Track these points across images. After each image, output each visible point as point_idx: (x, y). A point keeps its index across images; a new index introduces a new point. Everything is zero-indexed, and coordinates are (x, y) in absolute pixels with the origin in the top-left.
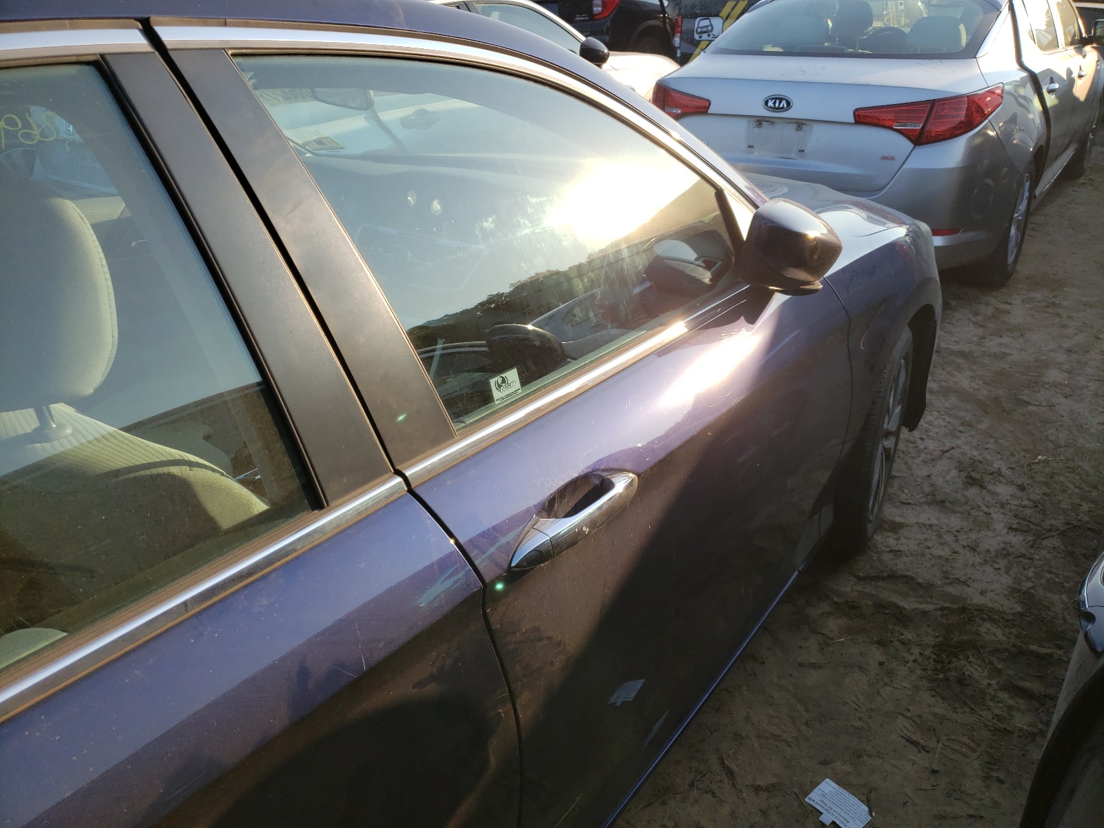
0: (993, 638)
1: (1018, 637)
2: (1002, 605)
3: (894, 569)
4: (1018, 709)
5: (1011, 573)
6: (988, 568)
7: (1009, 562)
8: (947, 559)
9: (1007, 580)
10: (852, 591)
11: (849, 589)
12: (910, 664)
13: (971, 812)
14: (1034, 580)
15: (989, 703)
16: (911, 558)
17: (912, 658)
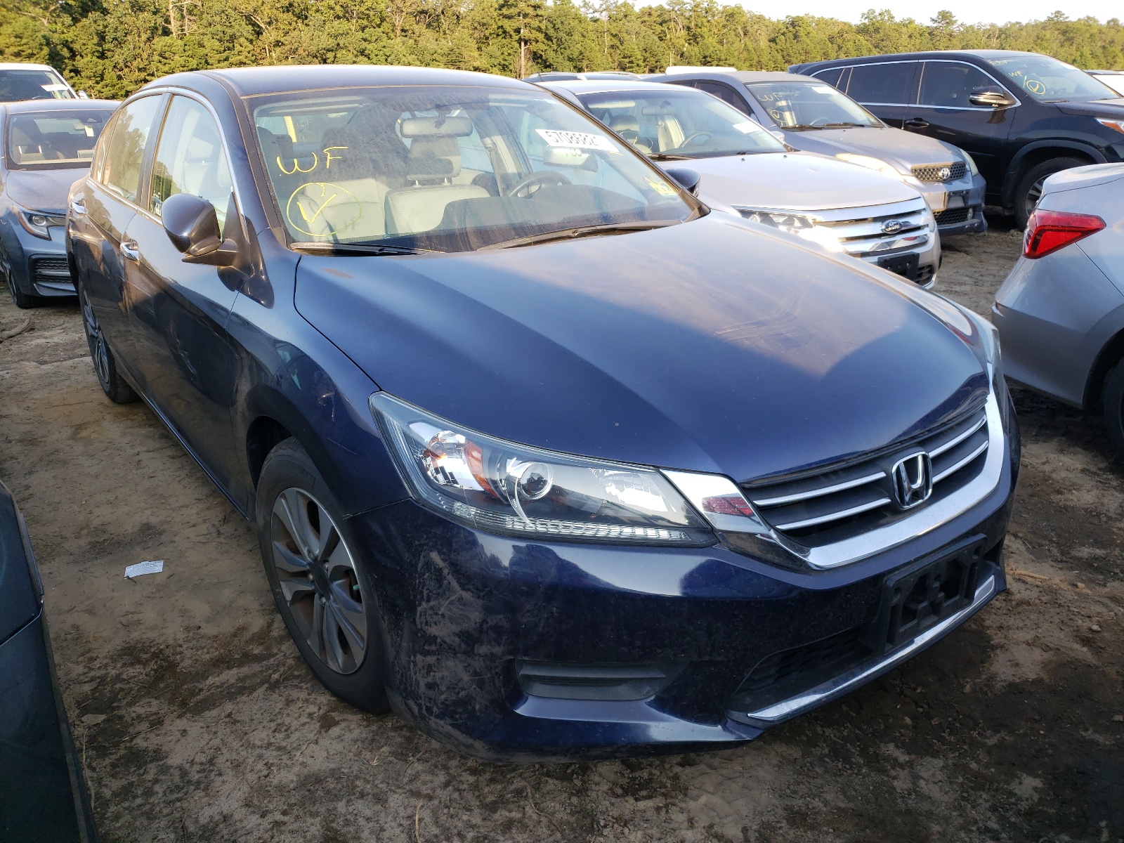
0: (141, 703)
1: (121, 717)
2: (157, 735)
3: (277, 691)
4: (84, 674)
5: (177, 773)
6: (201, 758)
7: (189, 782)
8: (246, 734)
9: (175, 760)
10: (279, 650)
11: (283, 648)
12: (181, 642)
13: (74, 610)
14: (150, 784)
15: (107, 661)
16: (277, 710)
17: (185, 646)
